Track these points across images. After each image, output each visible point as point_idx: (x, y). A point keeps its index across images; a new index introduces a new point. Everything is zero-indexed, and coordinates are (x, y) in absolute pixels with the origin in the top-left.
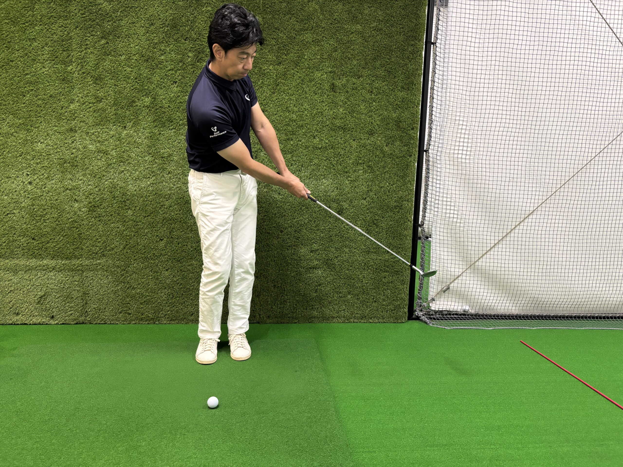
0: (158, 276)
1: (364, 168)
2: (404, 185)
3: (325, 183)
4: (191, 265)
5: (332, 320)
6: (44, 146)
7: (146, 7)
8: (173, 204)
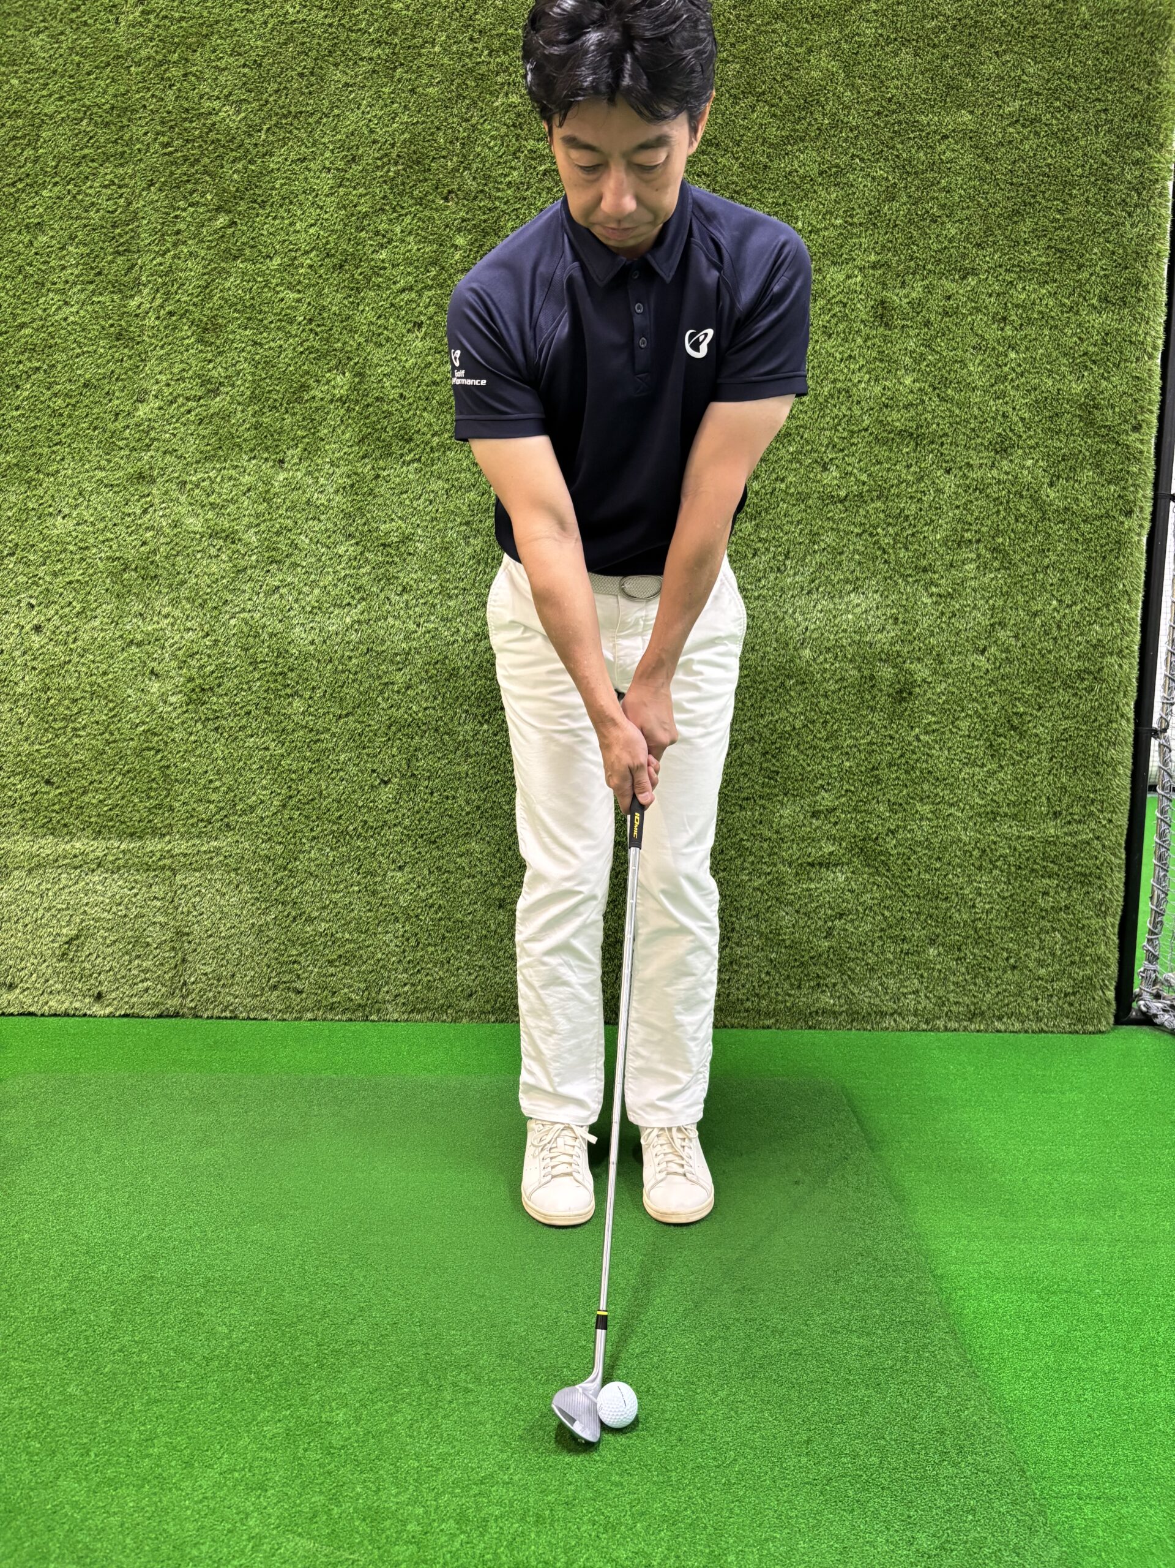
0: (375, 883)
1: (979, 556)
2: (1108, 606)
3: (858, 605)
4: (468, 853)
5: (878, 1023)
6: (70, 524)
7: (336, 111)
8: (416, 680)
